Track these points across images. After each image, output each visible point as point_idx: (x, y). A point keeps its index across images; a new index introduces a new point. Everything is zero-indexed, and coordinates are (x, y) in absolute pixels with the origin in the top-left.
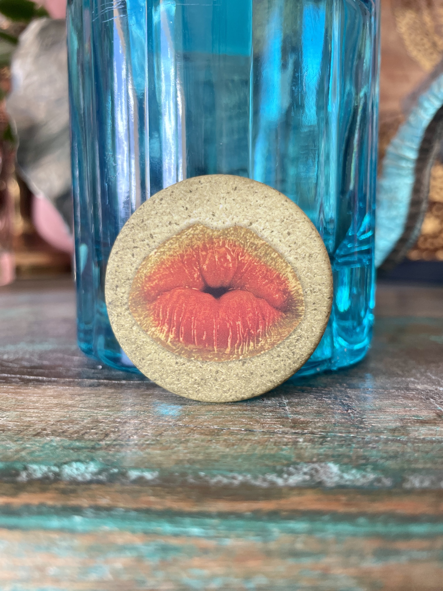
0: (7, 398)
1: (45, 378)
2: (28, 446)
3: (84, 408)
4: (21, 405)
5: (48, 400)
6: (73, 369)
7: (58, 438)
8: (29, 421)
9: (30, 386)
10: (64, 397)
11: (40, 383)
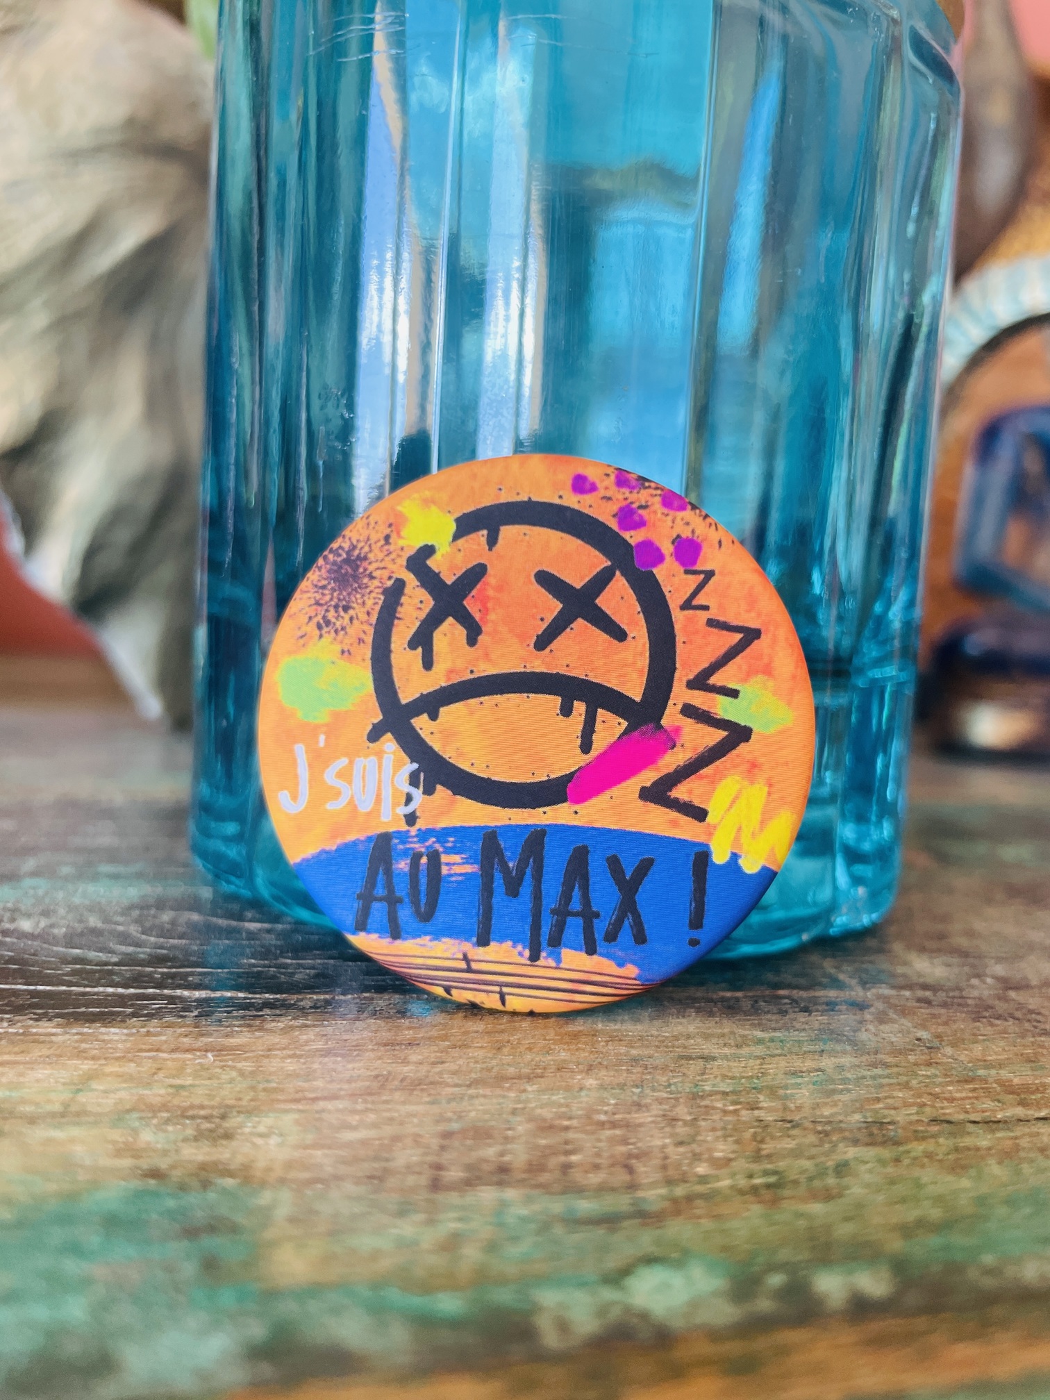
0: (204, 1068)
1: (241, 995)
2: (454, 1226)
3: (469, 1086)
4: (275, 1090)
5: (331, 1066)
6: (289, 961)
7: (510, 1194)
8: (364, 1143)
9: (235, 1026)
10: (372, 1055)
11: (251, 1013)
